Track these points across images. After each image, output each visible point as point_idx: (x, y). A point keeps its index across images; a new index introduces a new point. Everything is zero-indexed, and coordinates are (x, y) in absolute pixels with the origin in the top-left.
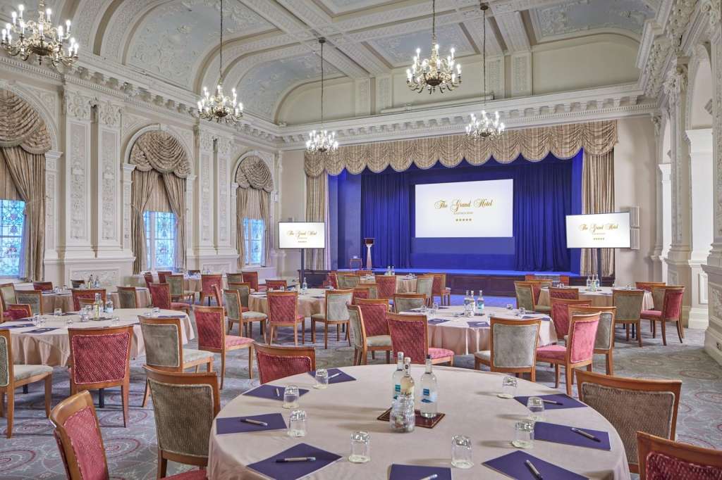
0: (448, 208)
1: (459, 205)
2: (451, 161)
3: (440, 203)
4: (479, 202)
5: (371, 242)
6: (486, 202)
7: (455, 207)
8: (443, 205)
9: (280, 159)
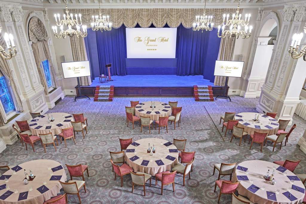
0: (143, 42)
1: (149, 40)
2: (160, 25)
3: (137, 39)
4: (161, 39)
5: (110, 65)
6: (165, 39)
7: (147, 42)
8: (139, 40)
9: (46, 15)
